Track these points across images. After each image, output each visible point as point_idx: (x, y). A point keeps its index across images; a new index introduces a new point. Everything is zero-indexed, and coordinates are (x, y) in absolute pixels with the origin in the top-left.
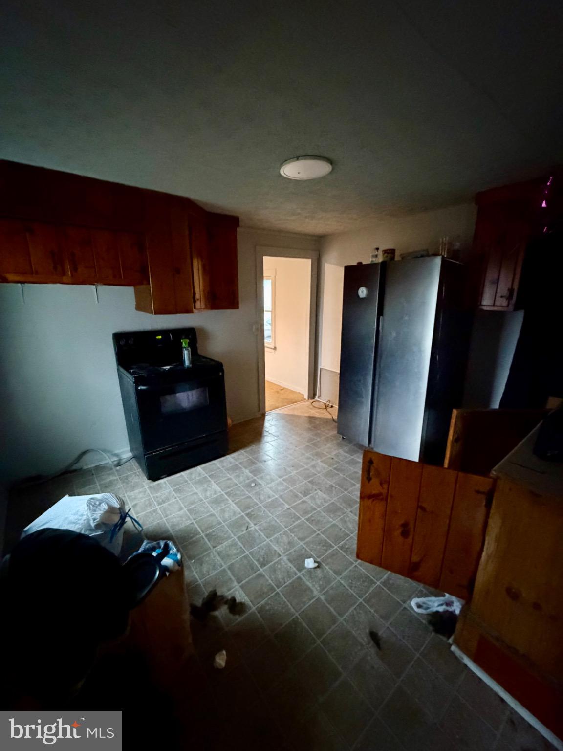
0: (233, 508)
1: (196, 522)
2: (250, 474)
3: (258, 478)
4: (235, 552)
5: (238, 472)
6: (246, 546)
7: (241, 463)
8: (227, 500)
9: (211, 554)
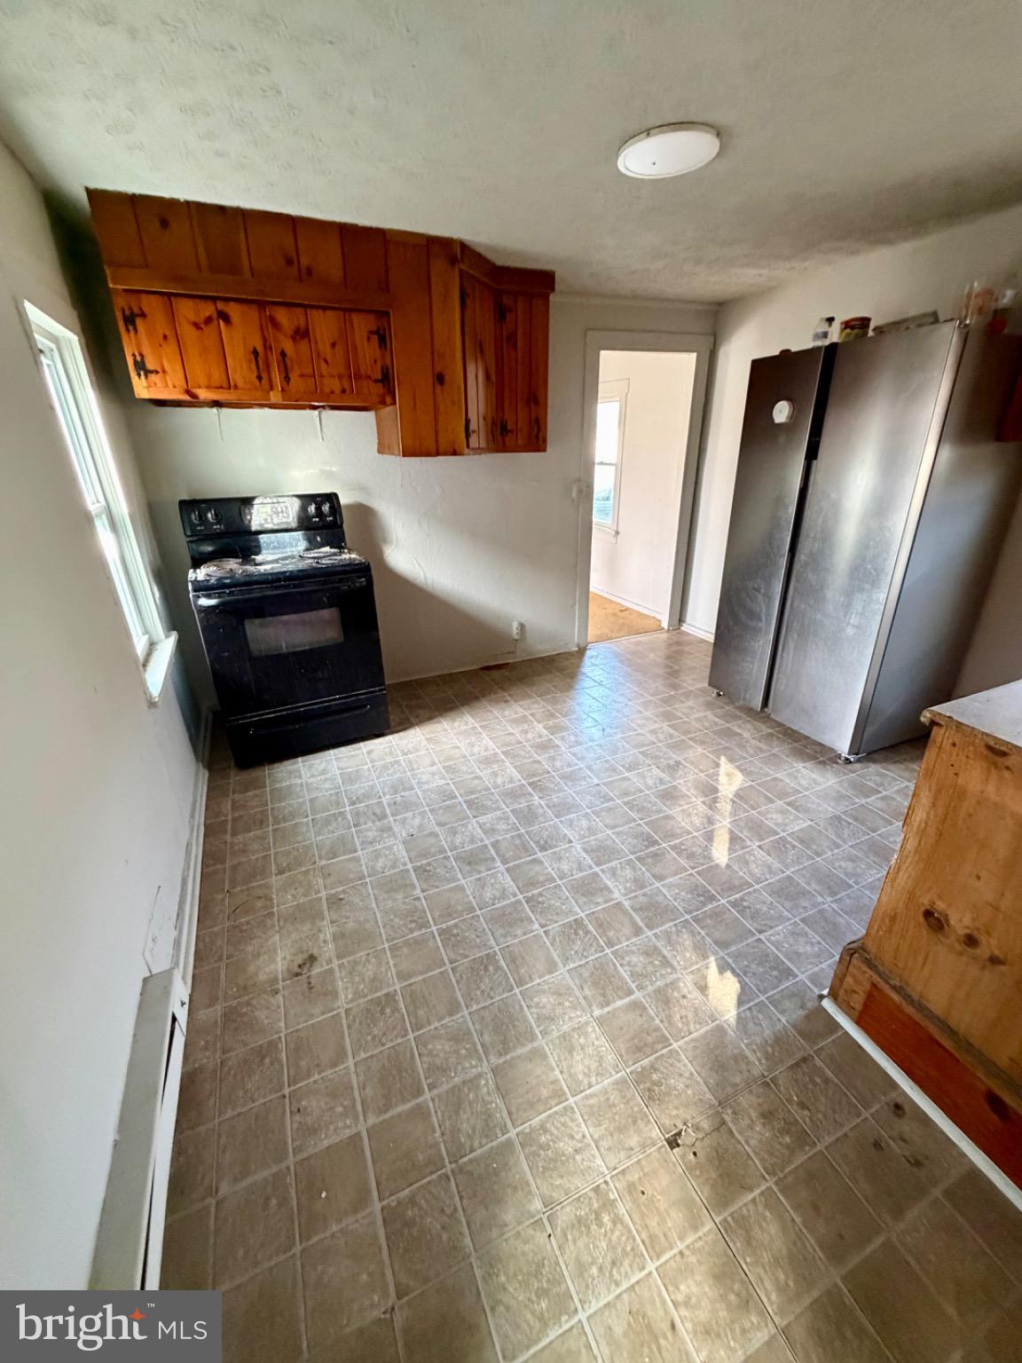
0: (510, 773)
1: (454, 783)
2: (545, 731)
3: (556, 738)
4: (504, 827)
5: (525, 726)
6: (522, 823)
7: (532, 715)
8: (503, 761)
9: (470, 825)
